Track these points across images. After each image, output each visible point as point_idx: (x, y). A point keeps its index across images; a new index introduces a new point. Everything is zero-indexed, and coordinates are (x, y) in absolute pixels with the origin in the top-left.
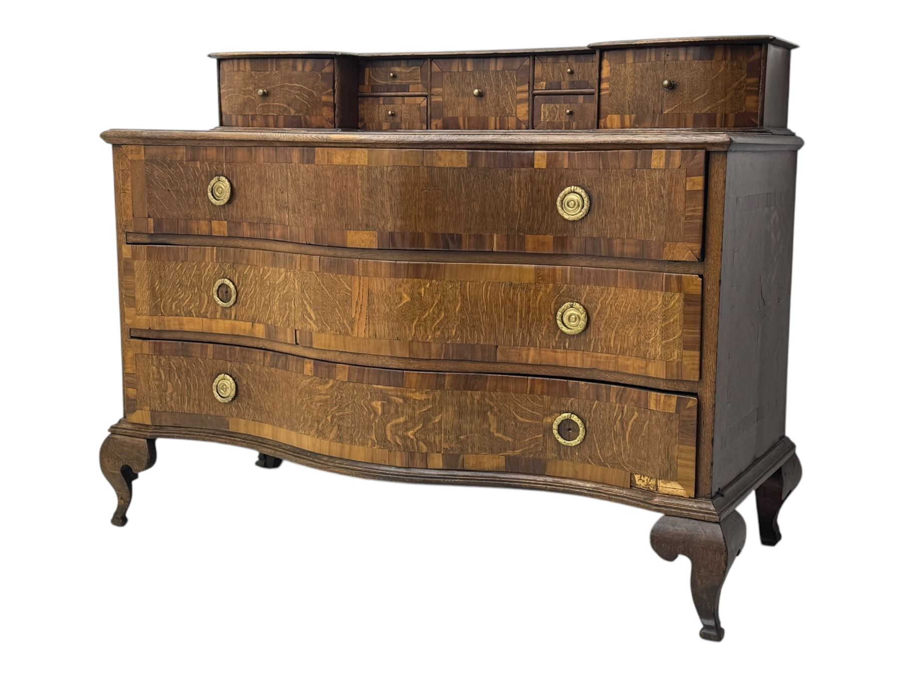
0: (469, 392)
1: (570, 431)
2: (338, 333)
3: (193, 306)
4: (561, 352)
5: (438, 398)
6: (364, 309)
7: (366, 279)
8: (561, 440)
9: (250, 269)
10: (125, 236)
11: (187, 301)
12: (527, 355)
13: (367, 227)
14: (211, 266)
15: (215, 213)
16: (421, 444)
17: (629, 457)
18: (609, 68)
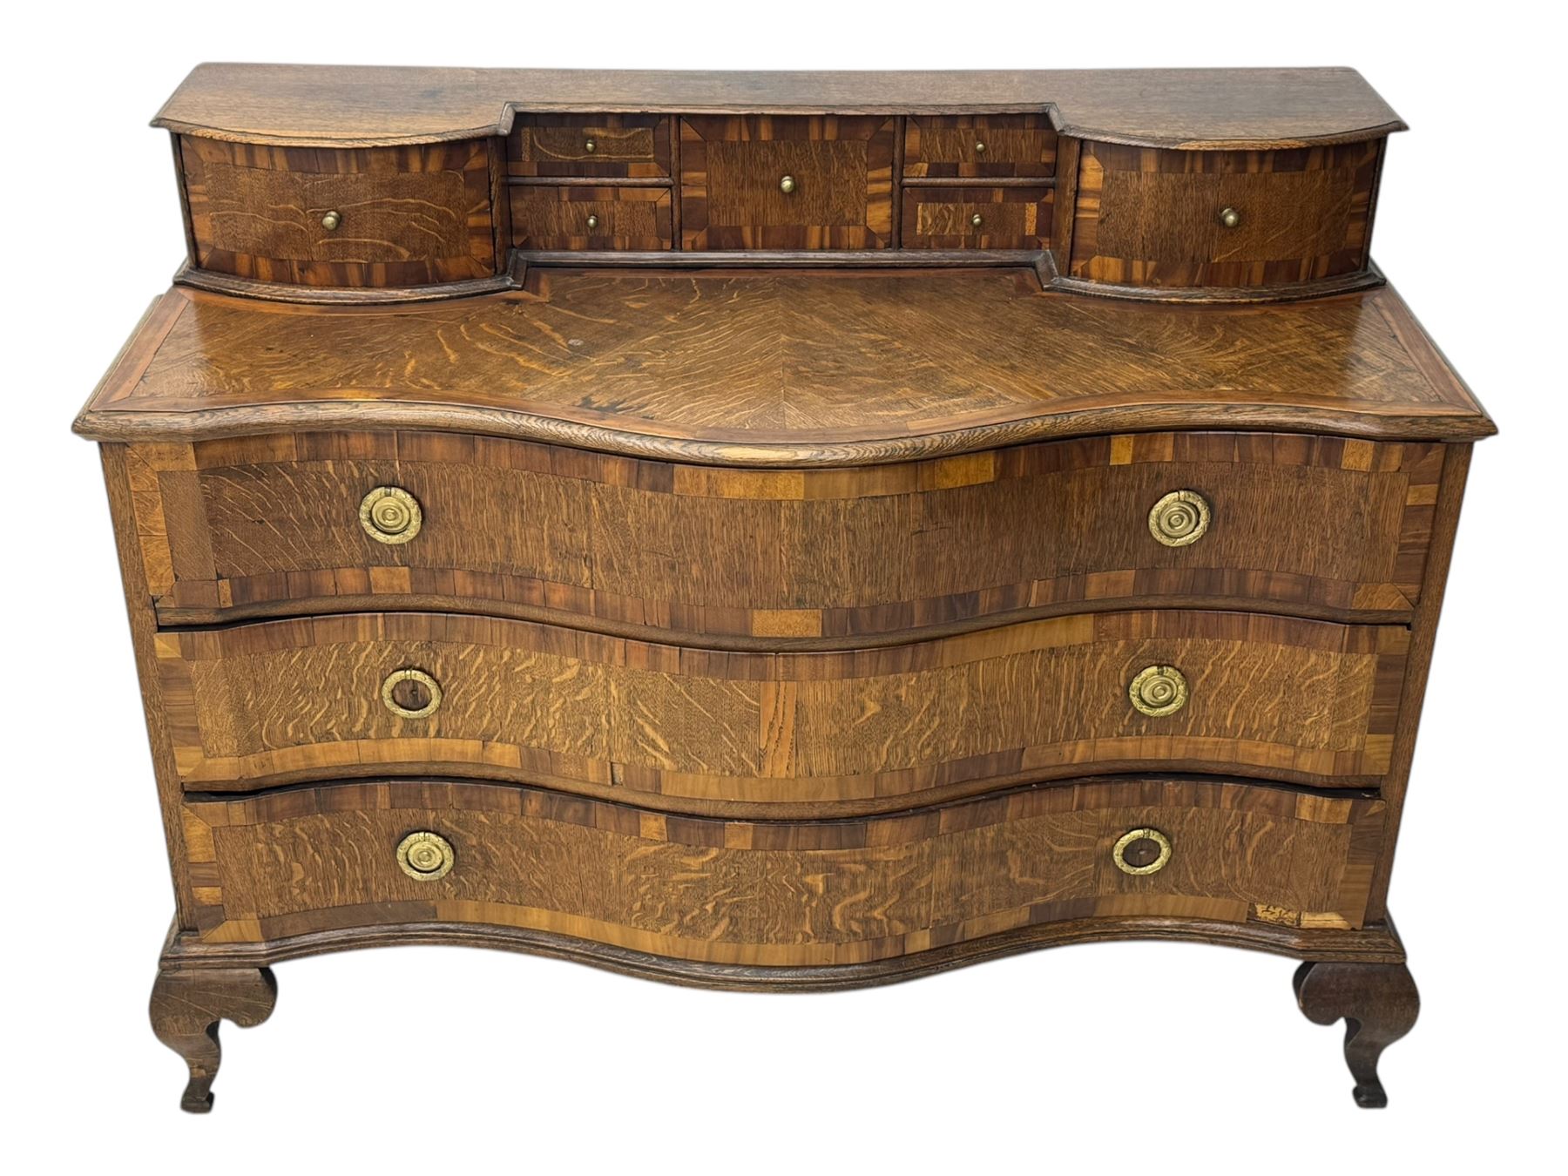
0: (978, 829)
1: (1142, 853)
2: (727, 773)
3: (333, 722)
4: (1131, 741)
5: (927, 850)
6: (788, 734)
7: (792, 685)
8: (1125, 868)
9: (476, 651)
10: (151, 613)
11: (318, 716)
12: (1073, 753)
13: (800, 603)
14: (373, 647)
15: (378, 554)
16: (896, 923)
17: (1249, 881)
18: (1102, 174)
